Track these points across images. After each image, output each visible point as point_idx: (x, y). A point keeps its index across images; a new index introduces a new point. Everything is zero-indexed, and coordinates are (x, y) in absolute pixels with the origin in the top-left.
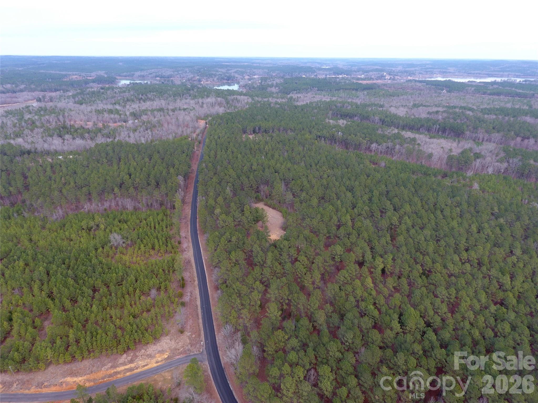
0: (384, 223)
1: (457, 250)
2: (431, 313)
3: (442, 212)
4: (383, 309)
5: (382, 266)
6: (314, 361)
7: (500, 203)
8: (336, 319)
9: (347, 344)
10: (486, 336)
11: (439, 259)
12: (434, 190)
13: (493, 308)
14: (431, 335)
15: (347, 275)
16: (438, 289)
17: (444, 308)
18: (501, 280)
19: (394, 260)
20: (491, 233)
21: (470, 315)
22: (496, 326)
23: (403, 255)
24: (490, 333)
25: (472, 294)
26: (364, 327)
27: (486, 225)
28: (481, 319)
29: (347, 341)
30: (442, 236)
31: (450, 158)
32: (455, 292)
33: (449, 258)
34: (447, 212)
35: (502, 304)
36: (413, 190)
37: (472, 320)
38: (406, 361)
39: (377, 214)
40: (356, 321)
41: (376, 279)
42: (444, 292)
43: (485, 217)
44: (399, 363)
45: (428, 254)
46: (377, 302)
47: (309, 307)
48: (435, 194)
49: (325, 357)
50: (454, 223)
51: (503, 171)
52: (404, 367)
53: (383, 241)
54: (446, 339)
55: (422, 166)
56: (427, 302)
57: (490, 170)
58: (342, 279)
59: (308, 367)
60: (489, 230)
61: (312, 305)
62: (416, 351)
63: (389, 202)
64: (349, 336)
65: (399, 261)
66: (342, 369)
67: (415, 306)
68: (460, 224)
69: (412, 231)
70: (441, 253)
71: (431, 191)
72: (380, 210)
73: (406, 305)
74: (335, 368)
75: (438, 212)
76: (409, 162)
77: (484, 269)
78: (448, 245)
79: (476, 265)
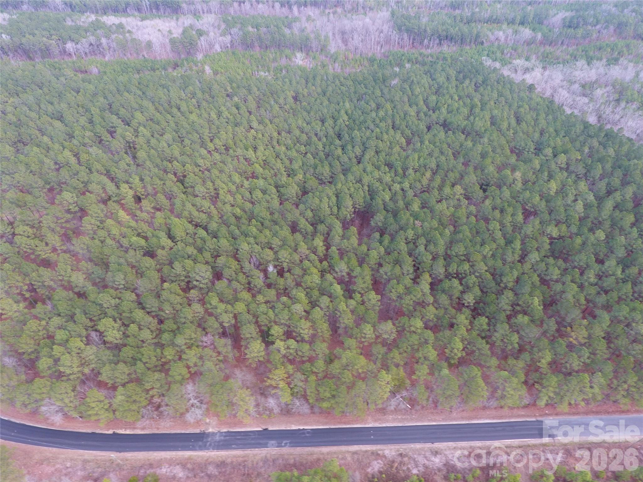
0: (117, 144)
1: (203, 145)
2: (196, 213)
3: (179, 109)
4: (149, 234)
5: (131, 193)
6: (90, 324)
7: (231, 81)
8: (98, 271)
9: (122, 286)
10: (247, 209)
11: (188, 160)
12: (163, 86)
13: (246, 183)
14: (202, 232)
15: (93, 221)
16: (196, 188)
17: (206, 204)
18: (247, 157)
19: (142, 180)
20: (229, 115)
21: (229, 198)
22: (252, 198)
23: (150, 171)
24: (248, 205)
25: (226, 179)
26: (134, 261)
27: (223, 108)
28: (239, 197)
29: (119, 285)
30: (184, 135)
31: (173, 42)
32: (211, 184)
33: (197, 154)
34: (184, 107)
35: (253, 177)
36: (140, 93)
37: (232, 202)
38: (183, 267)
39: (106, 136)
40: (122, 260)
41: (131, 209)
42: (202, 189)
43: (221, 100)
44: (178, 272)
45: (176, 159)
46: (140, 231)
47: (60, 278)
48: (165, 90)
49: (100, 312)
50: (193, 117)
51: (229, 46)
52: (184, 273)
53: (122, 164)
54: (215, 229)
55: (146, 60)
56: (189, 206)
57: (217, 47)
58: (89, 227)
59: (84, 333)
60: (226, 113)
61: (63, 274)
62: (190, 253)
63: (114, 117)
64: (120, 279)
65: (147, 179)
66: (124, 312)
67: (179, 216)
68: (200, 116)
69: (153, 141)
70: (188, 153)
71: (161, 88)
72: (108, 130)
73: (170, 219)
74: (116, 315)
75: (175, 110)
76: (128, 59)
77: (231, 151)
78: (193, 142)
79: (224, 152)
